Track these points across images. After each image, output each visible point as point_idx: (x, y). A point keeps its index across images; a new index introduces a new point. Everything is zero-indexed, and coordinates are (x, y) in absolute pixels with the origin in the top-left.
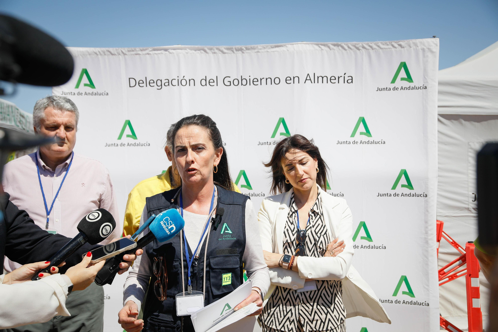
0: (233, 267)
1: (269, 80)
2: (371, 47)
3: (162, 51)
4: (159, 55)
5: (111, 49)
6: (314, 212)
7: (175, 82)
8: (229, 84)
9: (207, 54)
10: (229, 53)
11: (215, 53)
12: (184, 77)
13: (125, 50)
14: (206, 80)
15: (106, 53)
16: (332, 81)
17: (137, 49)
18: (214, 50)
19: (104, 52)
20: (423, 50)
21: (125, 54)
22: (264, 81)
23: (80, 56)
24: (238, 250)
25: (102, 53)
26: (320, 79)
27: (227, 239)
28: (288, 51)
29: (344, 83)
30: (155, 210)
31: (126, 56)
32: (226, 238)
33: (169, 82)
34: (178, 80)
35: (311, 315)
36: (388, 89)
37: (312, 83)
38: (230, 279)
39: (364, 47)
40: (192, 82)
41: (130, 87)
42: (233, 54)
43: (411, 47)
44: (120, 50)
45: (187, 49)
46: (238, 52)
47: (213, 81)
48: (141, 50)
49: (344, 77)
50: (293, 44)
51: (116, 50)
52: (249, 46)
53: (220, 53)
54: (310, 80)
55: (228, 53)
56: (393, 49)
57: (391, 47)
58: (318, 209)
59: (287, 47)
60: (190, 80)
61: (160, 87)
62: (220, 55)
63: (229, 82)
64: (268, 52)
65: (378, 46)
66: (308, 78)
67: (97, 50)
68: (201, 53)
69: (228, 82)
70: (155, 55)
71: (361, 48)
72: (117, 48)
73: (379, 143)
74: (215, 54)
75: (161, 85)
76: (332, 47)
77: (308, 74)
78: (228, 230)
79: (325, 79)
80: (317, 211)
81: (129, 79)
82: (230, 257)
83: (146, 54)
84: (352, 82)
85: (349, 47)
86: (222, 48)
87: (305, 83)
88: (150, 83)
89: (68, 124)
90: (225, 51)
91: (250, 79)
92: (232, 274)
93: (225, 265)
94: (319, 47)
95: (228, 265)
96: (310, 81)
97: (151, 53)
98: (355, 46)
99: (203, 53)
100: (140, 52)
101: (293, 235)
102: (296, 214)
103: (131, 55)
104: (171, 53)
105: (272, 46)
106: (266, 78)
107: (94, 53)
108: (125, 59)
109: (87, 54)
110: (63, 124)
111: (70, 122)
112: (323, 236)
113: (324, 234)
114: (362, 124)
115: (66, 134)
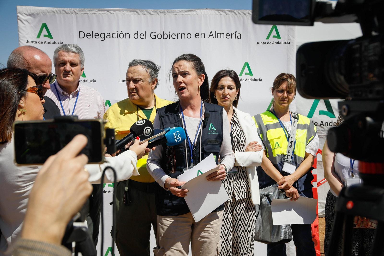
0: (217, 152)
1: (183, 35)
3: (106, 12)
4: (103, 15)
5: (66, 9)
7: (115, 36)
8: (154, 37)
9: (139, 15)
10: (155, 15)
11: (144, 14)
12: (122, 31)
13: (77, 10)
14: (138, 35)
15: (62, 12)
16: (227, 37)
17: (86, 10)
18: (144, 12)
19: (60, 11)
21: (76, 13)
22: (179, 36)
23: (41, 13)
24: (219, 141)
25: (58, 12)
26: (219, 35)
27: (213, 133)
28: (197, 14)
29: (235, 38)
30: (164, 116)
31: (77, 15)
33: (110, 35)
34: (117, 34)
35: (239, 189)
36: (264, 43)
37: (213, 38)
38: (215, 159)
39: (249, 14)
40: (128, 35)
41: (80, 38)
42: (158, 16)
44: (72, 9)
45: (124, 11)
46: (162, 14)
47: (143, 35)
48: (89, 11)
49: (235, 34)
50: (201, 10)
51: (70, 10)
52: (170, 10)
53: (148, 15)
54: (213, 35)
58: (236, 120)
59: (196, 12)
60: (126, 34)
61: (104, 39)
62: (149, 16)
64: (183, 15)
66: (211, 34)
67: (54, 9)
68: (134, 14)
69: (154, 36)
70: (100, 14)
71: (247, 14)
72: (71, 9)
73: (258, 80)
75: (104, 37)
76: (227, 12)
77: (211, 32)
78: (213, 128)
79: (222, 35)
81: (80, 32)
83: (93, 14)
84: (240, 38)
85: (239, 13)
86: (150, 11)
87: (209, 38)
88: (96, 36)
89: (72, 62)
90: (152, 13)
91: (170, 34)
92: (216, 156)
94: (219, 12)
97: (97, 13)
98: (243, 12)
99: (136, 14)
100: (88, 12)
103: (81, 14)
104: (112, 14)
105: (186, 11)
106: (181, 34)
107: (52, 12)
108: (77, 17)
109: (47, 12)
110: (68, 61)
111: (74, 61)
112: (242, 136)
113: (243, 136)
114: (246, 67)
115: (71, 68)
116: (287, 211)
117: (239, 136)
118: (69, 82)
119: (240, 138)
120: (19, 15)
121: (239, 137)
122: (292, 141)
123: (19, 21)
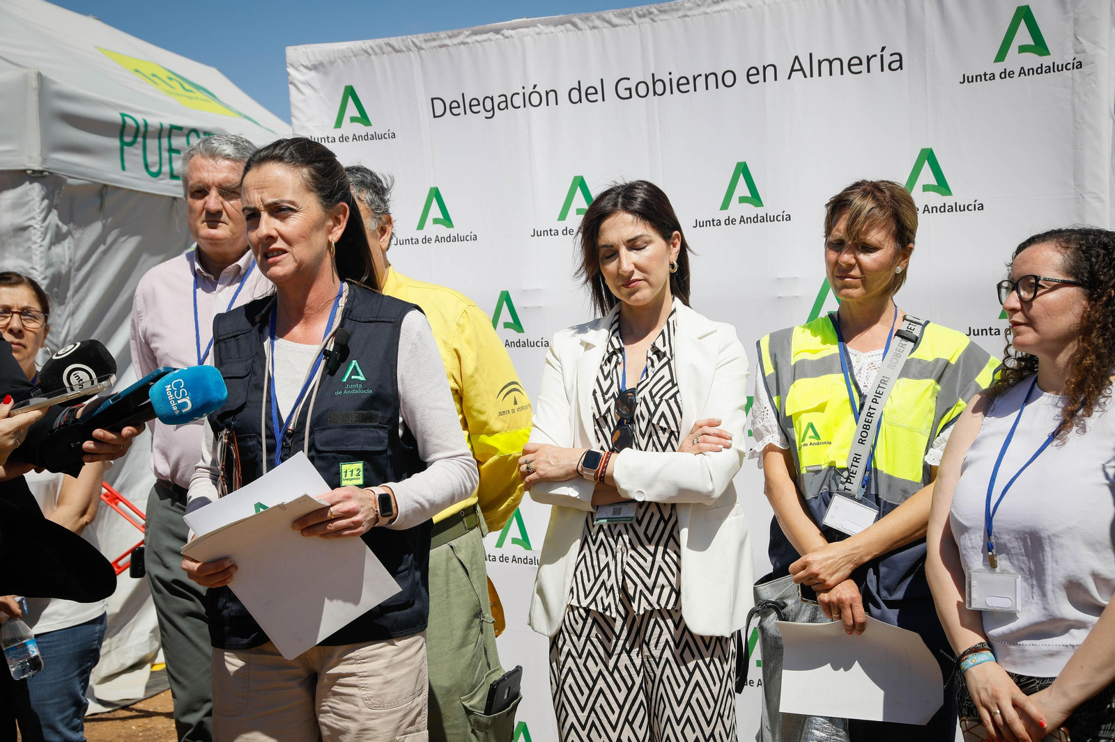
0: (364, 449)
1: (712, 79)
3: (491, 35)
4: (485, 43)
5: (393, 41)
6: (656, 352)
7: (518, 101)
8: (627, 94)
9: (579, 33)
10: (625, 25)
11: (594, 28)
12: (535, 86)
13: (419, 39)
14: (579, 91)
15: (385, 49)
16: (854, 69)
17: (442, 35)
18: (592, 21)
19: (381, 48)
22: (701, 81)
23: (338, 60)
24: (382, 415)
25: (377, 50)
26: (825, 65)
27: (354, 392)
28: (750, 7)
29: (882, 70)
31: (422, 51)
32: (351, 389)
33: (506, 101)
34: (524, 93)
35: (649, 576)
36: (987, 77)
37: (805, 76)
38: (361, 473)
40: (552, 96)
41: (435, 117)
42: (633, 27)
44: (409, 39)
45: (539, 25)
46: (643, 20)
47: (594, 91)
48: (450, 37)
49: (882, 56)
51: (403, 41)
52: (665, 6)
53: (605, 28)
54: (802, 69)
55: (621, 25)
58: (664, 345)
60: (547, 93)
61: (491, 113)
62: (607, 31)
63: (628, 91)
64: (706, 14)
66: (797, 66)
67: (367, 44)
68: (567, 31)
69: (626, 89)
70: (478, 44)
72: (404, 37)
73: (970, 208)
74: (596, 30)
75: (493, 108)
77: (797, 58)
78: (358, 375)
79: (836, 64)
80: (662, 350)
81: (432, 99)
82: (358, 429)
83: (459, 44)
84: (901, 67)
86: (610, 15)
87: (789, 78)
88: (472, 106)
89: (224, 185)
90: (615, 20)
91: (671, 80)
92: (364, 465)
93: (346, 446)
95: (352, 445)
96: (801, 72)
97: (468, 40)
99: (571, 31)
100: (448, 42)
101: (605, 401)
102: (620, 355)
103: (432, 48)
104: (507, 37)
106: (706, 75)
107: (363, 52)
108: (421, 59)
109: (351, 54)
110: (213, 184)
111: (229, 182)
112: (667, 401)
113: (670, 398)
114: (926, 167)
115: (222, 204)
116: (836, 668)
117: (657, 399)
118: (217, 242)
119: (657, 406)
120: (290, 70)
121: (655, 404)
122: (870, 419)
123: (291, 87)
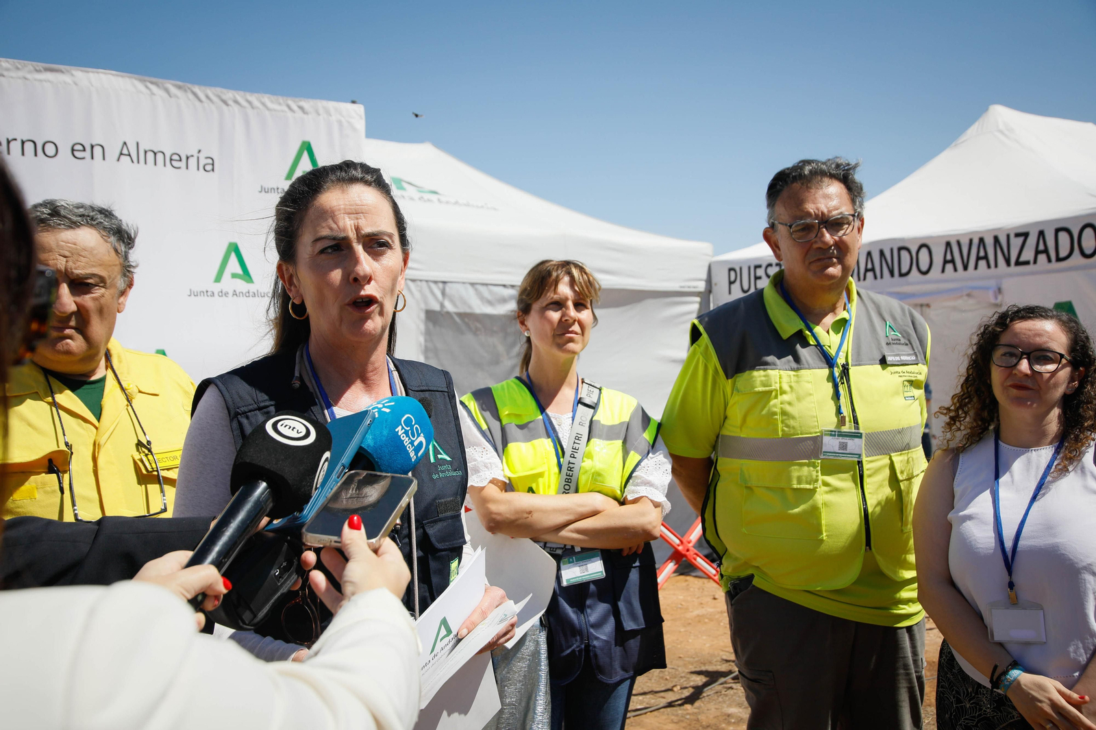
1: (29, 147)
2: (250, 102)
16: (175, 163)
20: (340, 122)
22: (15, 147)
26: (150, 155)
27: (448, 474)
28: (76, 84)
29: (198, 169)
30: (250, 411)
37: (133, 162)
39: (236, 102)
43: (319, 115)
49: (198, 157)
50: (88, 72)
54: (129, 155)
56: (289, 114)
57: (285, 109)
59: (72, 75)
64: (26, 79)
65: (264, 104)
66: (125, 151)
71: (230, 102)
76: (173, 90)
77: (125, 143)
79: (160, 156)
84: (213, 170)
85: (207, 97)
87: (118, 160)
94: (147, 87)
96: (128, 157)
98: (219, 97)
105: (37, 68)
106: (21, 140)
114: (233, 258)
122: (571, 472)
